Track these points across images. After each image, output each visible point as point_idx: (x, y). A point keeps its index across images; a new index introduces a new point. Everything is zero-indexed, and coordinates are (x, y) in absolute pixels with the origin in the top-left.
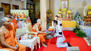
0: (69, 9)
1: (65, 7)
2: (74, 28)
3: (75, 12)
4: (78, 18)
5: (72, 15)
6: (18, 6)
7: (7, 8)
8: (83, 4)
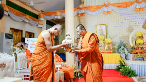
0: (108, 36)
1: (102, 34)
2: (118, 65)
3: (117, 41)
4: (123, 49)
5: (114, 45)
6: (34, 34)
7: (18, 36)
8: (128, 30)
